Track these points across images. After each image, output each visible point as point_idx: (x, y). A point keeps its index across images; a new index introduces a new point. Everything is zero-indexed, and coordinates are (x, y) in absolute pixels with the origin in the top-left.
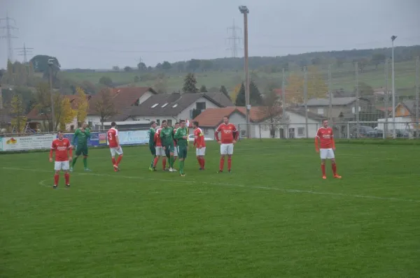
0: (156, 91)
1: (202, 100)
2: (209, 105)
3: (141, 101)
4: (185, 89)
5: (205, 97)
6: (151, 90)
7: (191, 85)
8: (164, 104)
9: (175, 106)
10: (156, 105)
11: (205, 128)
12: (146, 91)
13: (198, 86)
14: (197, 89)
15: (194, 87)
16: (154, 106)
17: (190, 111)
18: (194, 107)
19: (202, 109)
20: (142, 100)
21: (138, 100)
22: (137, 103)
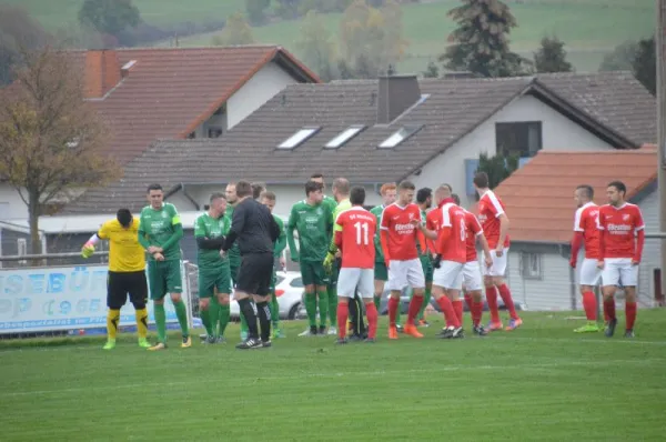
0: (314, 72)
1: (524, 112)
2: (559, 137)
3: (236, 115)
4: (456, 56)
5: (538, 94)
6: (282, 62)
7: (486, 34)
8: (339, 132)
9: (394, 140)
10: (303, 134)
11: (529, 250)
12: (259, 68)
13: (523, 42)
14: (516, 59)
15: (499, 45)
16: (290, 143)
17: (468, 162)
18: (484, 144)
19: (526, 154)
20: (239, 113)
21: (221, 112)
22: (213, 125)
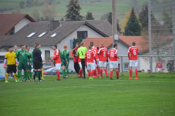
0: (35, 20)
1: (83, 29)
3: (17, 30)
4: (68, 16)
5: (86, 25)
6: (27, 17)
7: (75, 11)
8: (41, 33)
9: (54, 35)
10: (33, 34)
12: (23, 18)
13: (83, 13)
14: (81, 17)
15: (78, 14)
16: (30, 36)
17: (71, 40)
18: (75, 36)
19: (84, 38)
20: (18, 28)
21: (13, 29)
22: (11, 32)
